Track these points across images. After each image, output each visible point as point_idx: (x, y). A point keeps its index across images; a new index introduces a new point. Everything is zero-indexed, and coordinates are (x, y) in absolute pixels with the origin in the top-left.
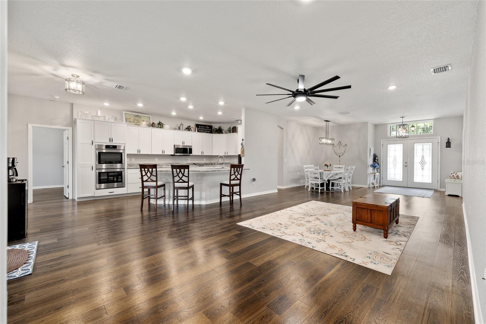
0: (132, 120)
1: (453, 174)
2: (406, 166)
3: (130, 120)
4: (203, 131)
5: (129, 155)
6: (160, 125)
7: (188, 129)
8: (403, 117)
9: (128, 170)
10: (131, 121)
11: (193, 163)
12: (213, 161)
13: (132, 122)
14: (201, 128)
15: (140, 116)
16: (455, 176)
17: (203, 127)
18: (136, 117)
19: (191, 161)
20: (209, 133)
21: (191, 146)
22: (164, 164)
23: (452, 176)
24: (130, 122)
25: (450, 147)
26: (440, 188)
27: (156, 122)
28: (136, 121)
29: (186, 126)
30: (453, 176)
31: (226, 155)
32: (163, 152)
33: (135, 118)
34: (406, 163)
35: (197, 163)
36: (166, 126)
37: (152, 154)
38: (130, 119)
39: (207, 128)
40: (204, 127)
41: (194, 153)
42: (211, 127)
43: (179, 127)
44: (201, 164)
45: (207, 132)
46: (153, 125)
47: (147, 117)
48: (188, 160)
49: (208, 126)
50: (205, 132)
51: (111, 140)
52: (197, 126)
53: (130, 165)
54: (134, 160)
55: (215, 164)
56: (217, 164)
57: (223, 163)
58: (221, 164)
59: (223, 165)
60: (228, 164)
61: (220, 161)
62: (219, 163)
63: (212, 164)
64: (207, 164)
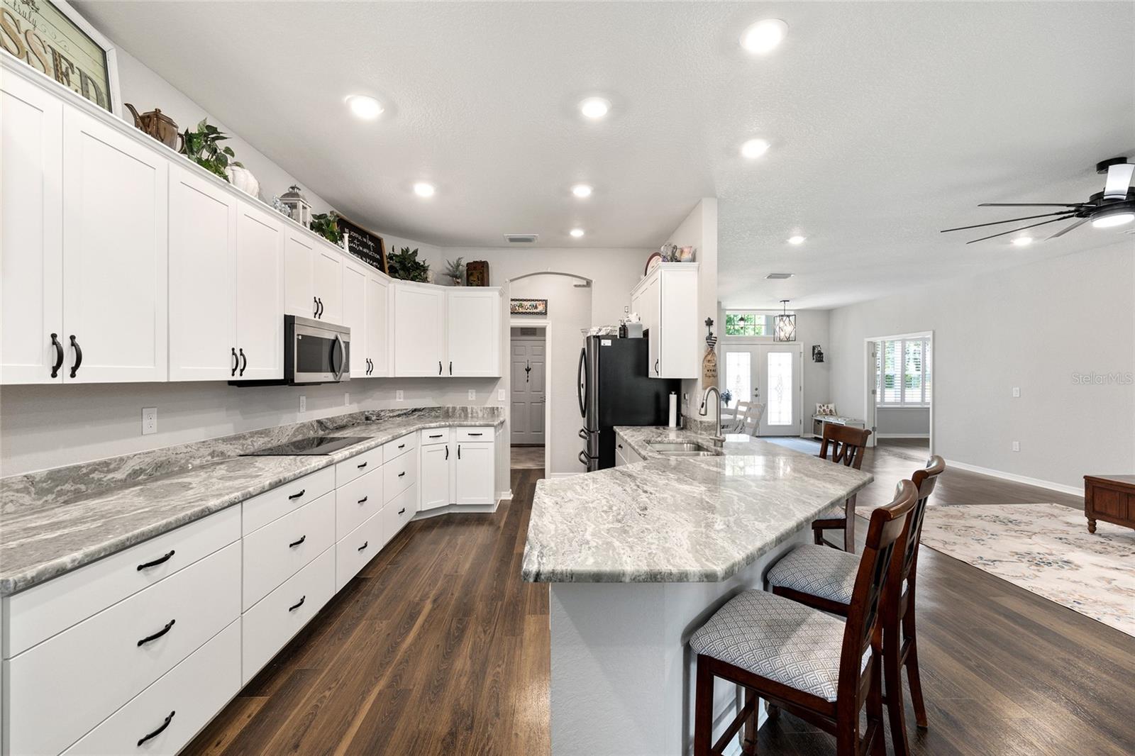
1: (823, 408)
2: (756, 396)
4: (360, 257)
8: (785, 301)
14: (353, 240)
16: (828, 411)
17: (358, 241)
21: (347, 332)
22: (202, 451)
23: (822, 410)
25: (822, 361)
26: (804, 432)
30: (824, 410)
31: (446, 374)
32: (239, 359)
34: (756, 389)
35: (330, 419)
36: (246, 178)
39: (369, 247)
40: (360, 238)
42: (378, 244)
44: (340, 423)
47: (89, 47)
49: (371, 237)
55: (382, 414)
56: (391, 415)
57: (415, 410)
58: (405, 414)
59: (415, 416)
60: (433, 414)
61: (401, 401)
62: (400, 412)
63: (367, 419)
64: (355, 418)
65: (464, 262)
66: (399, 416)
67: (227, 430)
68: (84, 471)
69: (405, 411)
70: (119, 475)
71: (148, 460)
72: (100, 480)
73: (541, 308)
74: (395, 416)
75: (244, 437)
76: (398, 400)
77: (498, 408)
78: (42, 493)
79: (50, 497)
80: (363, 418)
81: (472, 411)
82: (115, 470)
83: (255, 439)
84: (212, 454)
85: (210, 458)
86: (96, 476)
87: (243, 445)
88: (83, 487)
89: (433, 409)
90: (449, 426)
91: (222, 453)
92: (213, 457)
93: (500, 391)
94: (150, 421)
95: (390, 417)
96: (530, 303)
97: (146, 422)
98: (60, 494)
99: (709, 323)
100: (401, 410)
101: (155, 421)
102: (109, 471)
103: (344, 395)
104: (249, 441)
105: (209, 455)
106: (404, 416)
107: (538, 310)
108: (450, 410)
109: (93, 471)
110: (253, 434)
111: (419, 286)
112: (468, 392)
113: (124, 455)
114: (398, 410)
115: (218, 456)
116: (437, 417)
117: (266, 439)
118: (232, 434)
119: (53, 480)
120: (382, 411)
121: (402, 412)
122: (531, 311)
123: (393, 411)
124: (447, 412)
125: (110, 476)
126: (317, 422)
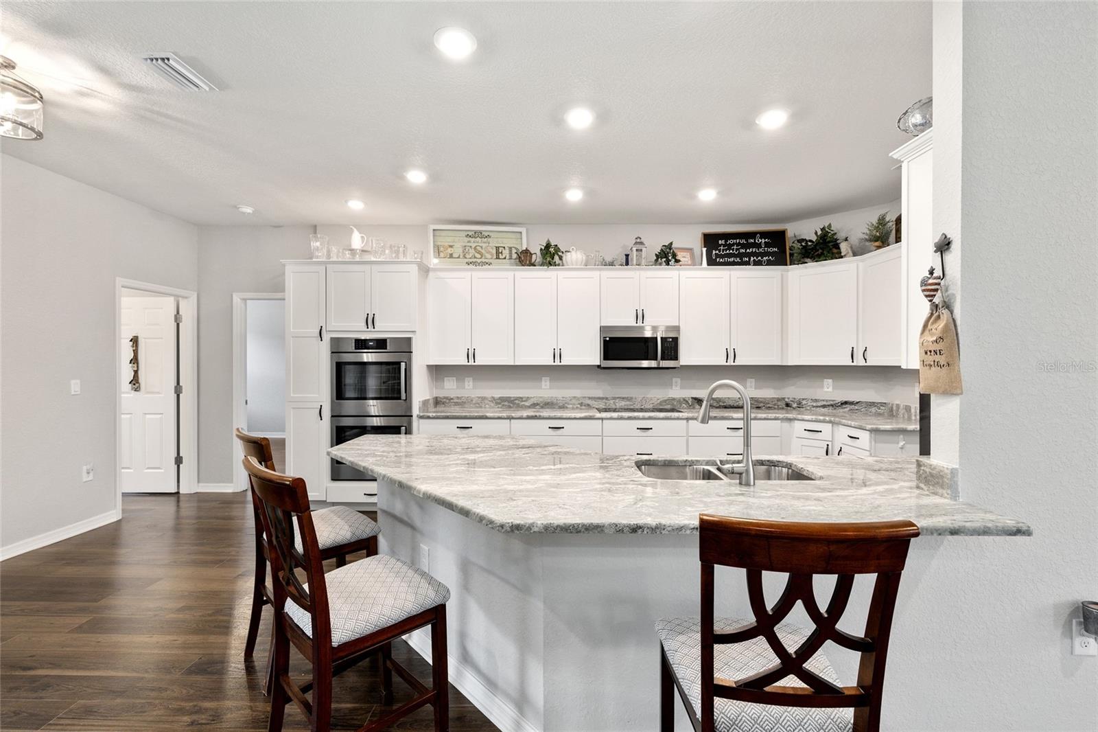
0: (458, 251)
3: (449, 251)
4: (738, 260)
5: (438, 372)
6: (550, 255)
7: (667, 256)
9: (421, 421)
10: (454, 255)
11: (695, 398)
12: (792, 391)
13: (459, 257)
14: (730, 247)
15: (486, 234)
17: (738, 244)
18: (473, 240)
19: (682, 388)
20: (769, 263)
21: (674, 329)
22: (574, 401)
24: (451, 256)
27: (536, 249)
28: (472, 251)
29: (655, 246)
31: (859, 361)
32: (557, 355)
33: (469, 242)
36: (574, 257)
37: (516, 364)
38: (451, 246)
39: (759, 246)
40: (743, 241)
41: (687, 356)
42: (777, 237)
43: (627, 256)
44: (731, 403)
45: (757, 263)
46: (524, 258)
47: (513, 236)
48: (670, 385)
49: (764, 234)
50: (748, 263)
51: (370, 321)
52: (710, 240)
53: (459, 401)
54: (471, 383)
55: (804, 402)
56: (815, 404)
57: (846, 403)
58: (832, 405)
59: (846, 410)
60: (873, 410)
61: (829, 390)
62: (825, 403)
63: (788, 405)
64: (761, 402)
66: (824, 406)
67: (599, 393)
68: (512, 399)
69: (832, 403)
70: (527, 404)
71: (541, 400)
72: (519, 404)
74: (817, 407)
75: (607, 399)
76: (826, 390)
78: (497, 403)
79: (500, 406)
80: (782, 404)
82: (525, 401)
83: (617, 401)
84: (581, 404)
85: (579, 406)
86: (517, 402)
87: (606, 403)
88: (512, 405)
89: (872, 404)
90: (830, 422)
91: (588, 405)
92: (581, 406)
94: (546, 383)
95: (814, 407)
97: (543, 383)
98: (503, 405)
100: (827, 401)
101: (548, 383)
102: (522, 401)
104: (612, 402)
105: (579, 404)
106: (831, 408)
108: (894, 408)
109: (516, 400)
110: (614, 398)
111: (824, 266)
113: (530, 396)
114: (824, 400)
116: (880, 414)
117: (628, 403)
118: (601, 396)
119: (501, 400)
120: (803, 399)
121: (829, 403)
123: (816, 401)
124: (892, 410)
125: (523, 403)
126: (692, 398)
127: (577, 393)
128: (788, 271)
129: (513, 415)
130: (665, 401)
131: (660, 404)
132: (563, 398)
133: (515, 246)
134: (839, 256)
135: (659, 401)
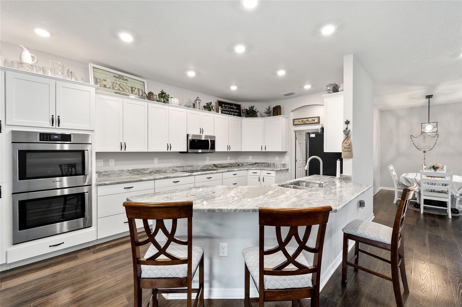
0: (109, 84)
3: (104, 83)
4: (228, 113)
5: (99, 155)
6: (164, 97)
7: (208, 107)
9: (99, 187)
10: (107, 86)
11: (214, 165)
12: (240, 160)
13: (110, 88)
14: (226, 107)
15: (126, 78)
17: (228, 107)
18: (118, 80)
19: (210, 160)
20: (237, 115)
21: (214, 137)
22: (170, 169)
24: (105, 86)
27: (157, 92)
28: (118, 86)
29: (204, 103)
31: (264, 150)
32: (169, 147)
33: (116, 80)
35: (219, 164)
36: (174, 101)
37: (149, 151)
38: (105, 80)
39: (234, 109)
40: (229, 106)
41: (218, 148)
42: (239, 107)
43: (194, 104)
44: (224, 165)
45: (234, 115)
46: (150, 96)
47: (140, 83)
48: (205, 160)
49: (235, 105)
50: (231, 114)
51: (55, 121)
52: (220, 103)
53: (106, 173)
54: (113, 163)
55: (244, 164)
56: (247, 164)
57: (256, 163)
58: (252, 164)
59: (256, 165)
60: (263, 165)
61: (251, 159)
62: (250, 164)
63: (238, 165)
64: (232, 165)
65: (272, 107)
66: (250, 165)
67: (179, 164)
68: (139, 170)
69: (252, 163)
70: (147, 172)
71: (154, 169)
72: (143, 172)
73: (316, 121)
74: (248, 165)
75: (183, 167)
76: (250, 159)
77: (286, 164)
78: (131, 173)
79: (132, 174)
80: (237, 165)
81: (276, 165)
82: (146, 170)
83: (187, 167)
84: (173, 170)
85: (172, 171)
86: (142, 171)
87: (183, 169)
88: (139, 173)
89: (263, 163)
90: (260, 169)
91: (176, 170)
92: (173, 171)
93: (287, 157)
94: (156, 161)
95: (247, 165)
96: (311, 119)
97: (155, 161)
98: (134, 174)
99: (347, 123)
100: (251, 163)
101: (157, 161)
102: (145, 171)
103: (227, 157)
104: (185, 168)
105: (172, 170)
106: (252, 165)
107: (315, 122)
108: (269, 164)
109: (141, 170)
110: (186, 166)
111: (253, 119)
112: (275, 157)
113: (148, 168)
114: (249, 163)
115: (175, 170)
116: (265, 166)
117: (191, 168)
118: (181, 166)
119: (133, 171)
120: (243, 163)
121: (251, 164)
122: (312, 122)
123: (247, 163)
124: (268, 165)
125: (145, 172)
126: (213, 164)
127: (170, 165)
128: (242, 119)
129: (157, 177)
130: (204, 166)
131: (203, 167)
132: (165, 167)
133: (141, 89)
134: (256, 116)
135: (202, 167)
